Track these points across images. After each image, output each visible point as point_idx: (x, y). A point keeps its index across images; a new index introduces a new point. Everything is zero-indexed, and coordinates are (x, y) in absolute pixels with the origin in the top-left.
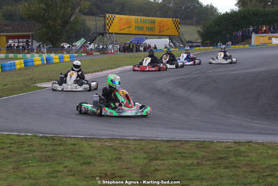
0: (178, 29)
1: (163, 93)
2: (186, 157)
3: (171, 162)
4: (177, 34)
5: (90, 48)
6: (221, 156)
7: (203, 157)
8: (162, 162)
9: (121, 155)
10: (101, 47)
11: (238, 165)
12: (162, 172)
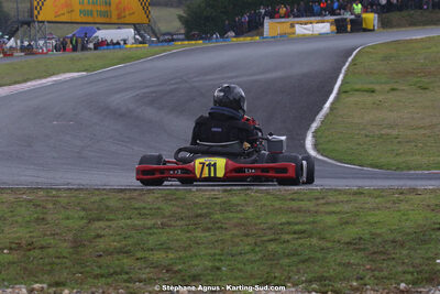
0: (147, 13)
1: (122, 115)
2: (145, 214)
3: (122, 223)
4: (147, 21)
5: (8, 45)
6: (199, 211)
7: (173, 215)
8: (108, 223)
9: (46, 213)
10: (26, 43)
11: (224, 226)
12: (106, 239)
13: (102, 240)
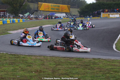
2: (72, 64)
3: (66, 66)
4: (69, 12)
6: (87, 64)
9: (44, 63)
11: (94, 68)
12: (62, 70)
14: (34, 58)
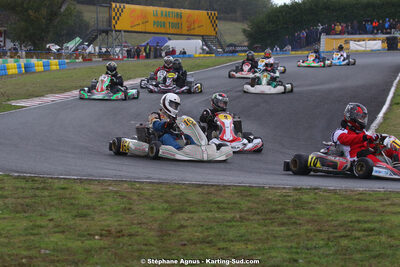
0: (214, 26)
2: (224, 208)
3: (204, 215)
4: (213, 33)
5: (87, 51)
6: (274, 207)
7: (249, 210)
8: (189, 215)
9: (131, 204)
10: (104, 50)
11: (298, 222)
12: (189, 229)
13: (185, 230)
14: (99, 188)
